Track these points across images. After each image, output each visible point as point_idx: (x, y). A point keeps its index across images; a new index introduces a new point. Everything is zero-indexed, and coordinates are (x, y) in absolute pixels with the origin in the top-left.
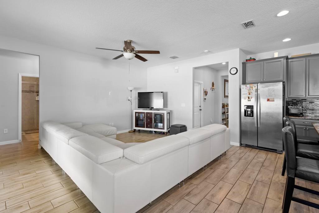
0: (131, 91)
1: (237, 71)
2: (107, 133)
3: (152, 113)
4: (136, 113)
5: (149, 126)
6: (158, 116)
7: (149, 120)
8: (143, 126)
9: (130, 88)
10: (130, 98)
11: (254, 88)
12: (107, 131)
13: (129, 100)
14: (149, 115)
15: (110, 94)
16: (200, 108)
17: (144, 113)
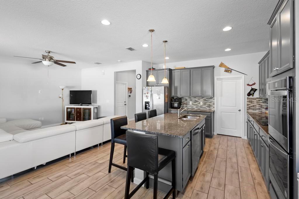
0: (63, 89)
1: (141, 76)
2: (30, 127)
3: (81, 108)
4: (67, 108)
5: (78, 119)
6: (87, 111)
7: (78, 114)
8: (73, 119)
9: (61, 87)
10: (61, 96)
11: (150, 90)
12: (30, 125)
13: (60, 97)
14: (78, 110)
15: (39, 92)
16: (125, 103)
17: (74, 108)
